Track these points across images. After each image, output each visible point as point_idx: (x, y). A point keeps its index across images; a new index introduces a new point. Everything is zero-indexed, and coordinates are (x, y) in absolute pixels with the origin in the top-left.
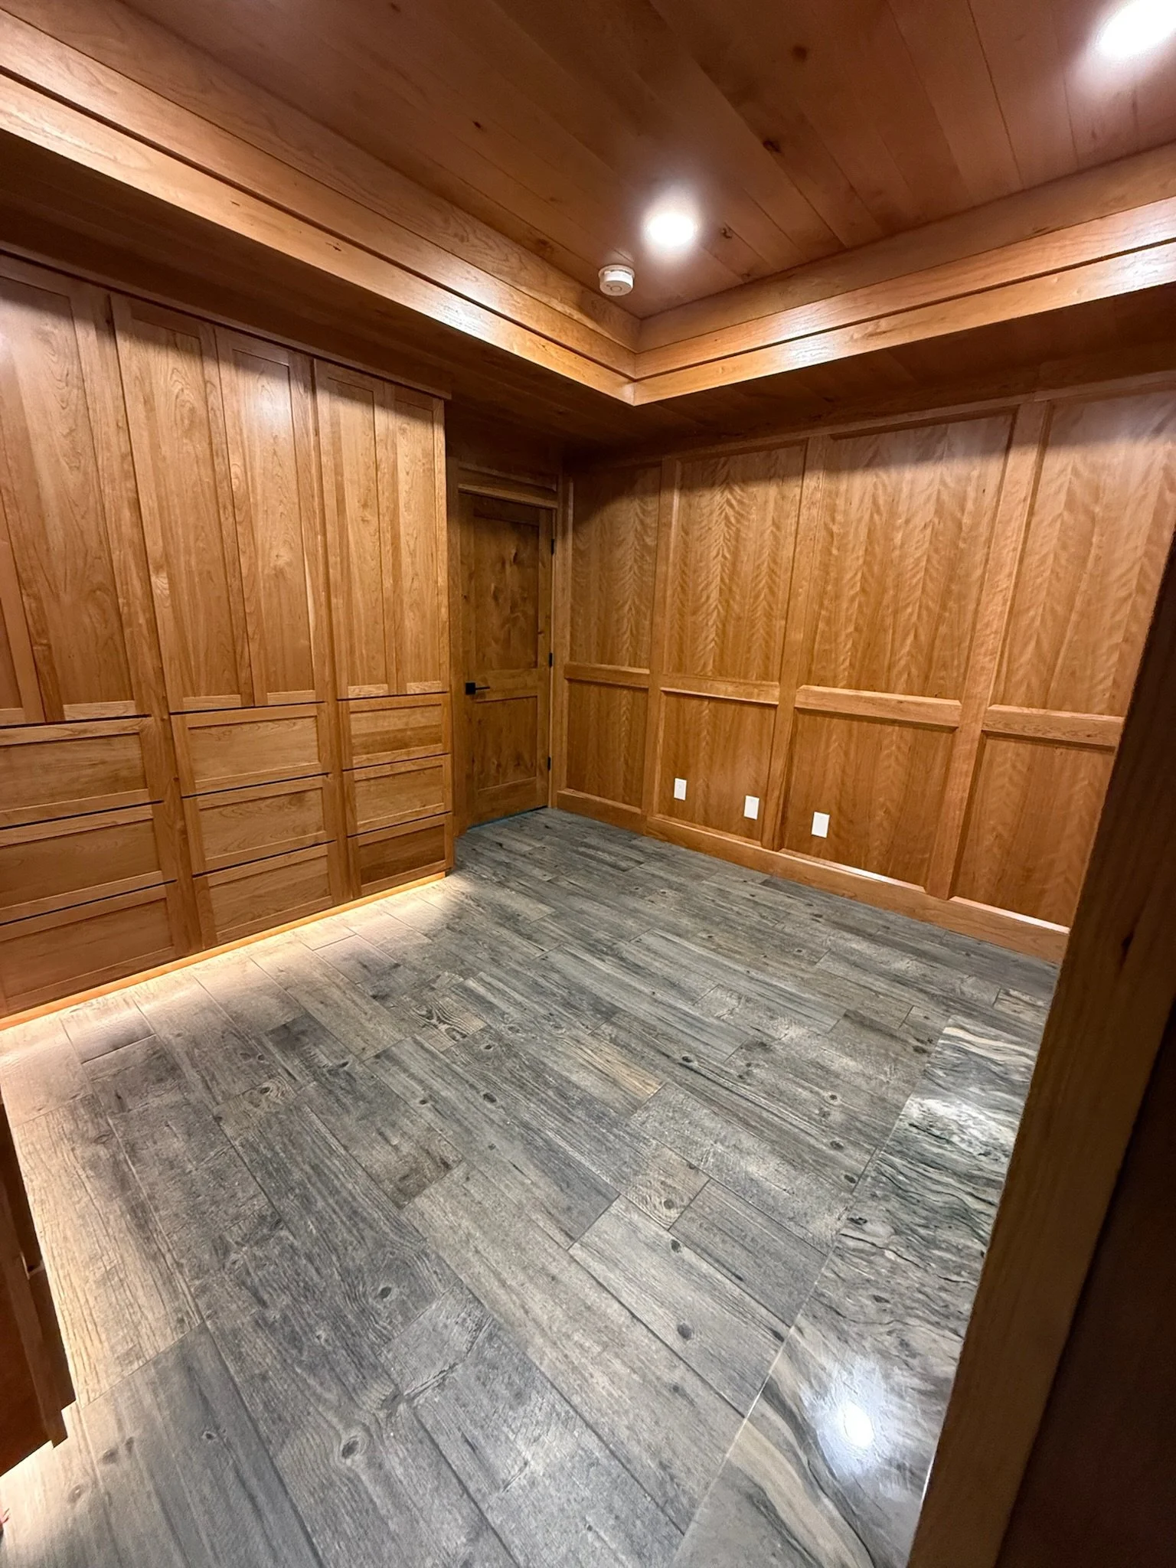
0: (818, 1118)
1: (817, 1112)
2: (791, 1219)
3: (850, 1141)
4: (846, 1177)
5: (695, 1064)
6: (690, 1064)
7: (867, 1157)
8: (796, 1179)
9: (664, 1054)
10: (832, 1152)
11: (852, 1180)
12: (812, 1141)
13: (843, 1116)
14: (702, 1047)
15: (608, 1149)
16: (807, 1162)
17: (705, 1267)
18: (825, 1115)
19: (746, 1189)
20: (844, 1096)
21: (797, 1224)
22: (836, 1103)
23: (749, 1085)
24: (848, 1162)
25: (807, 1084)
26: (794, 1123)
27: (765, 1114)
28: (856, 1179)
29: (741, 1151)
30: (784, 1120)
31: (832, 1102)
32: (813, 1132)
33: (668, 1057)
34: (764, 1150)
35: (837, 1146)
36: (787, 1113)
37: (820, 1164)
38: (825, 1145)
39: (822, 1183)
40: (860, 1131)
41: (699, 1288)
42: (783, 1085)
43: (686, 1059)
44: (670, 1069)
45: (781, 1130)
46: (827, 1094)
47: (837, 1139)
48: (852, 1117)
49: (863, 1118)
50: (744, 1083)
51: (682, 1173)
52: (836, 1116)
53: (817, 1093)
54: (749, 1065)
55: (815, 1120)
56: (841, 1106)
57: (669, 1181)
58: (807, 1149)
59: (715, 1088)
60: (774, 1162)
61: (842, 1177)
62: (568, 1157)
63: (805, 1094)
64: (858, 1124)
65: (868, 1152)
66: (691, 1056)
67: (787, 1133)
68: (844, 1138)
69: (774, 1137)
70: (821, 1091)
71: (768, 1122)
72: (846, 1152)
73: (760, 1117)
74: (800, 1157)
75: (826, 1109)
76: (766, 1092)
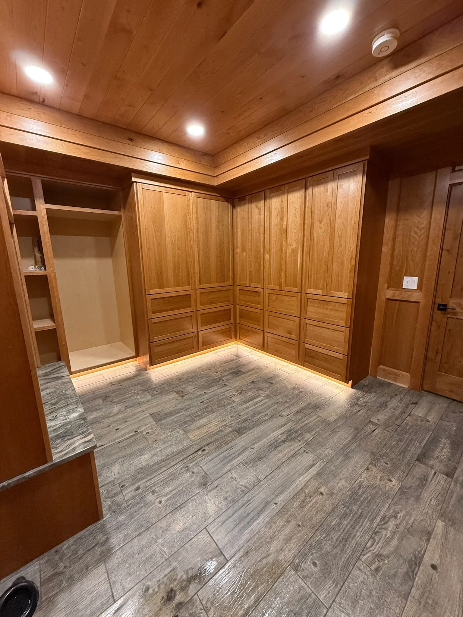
0: (153, 488)
1: (156, 490)
2: (124, 460)
3: (136, 496)
4: (125, 485)
5: (200, 452)
6: (201, 451)
7: (126, 499)
8: (135, 468)
9: (209, 444)
10: (136, 486)
11: (122, 487)
12: (144, 481)
13: (149, 501)
14: (210, 458)
15: (172, 423)
16: (138, 474)
17: (127, 436)
18: (153, 492)
19: (141, 452)
20: (159, 508)
21: (122, 461)
22: (157, 501)
23: (182, 468)
24: (129, 489)
25: (173, 493)
26: (156, 478)
27: (165, 469)
28: (122, 488)
29: (154, 455)
30: (158, 475)
31: (158, 500)
32: (148, 483)
33: (207, 445)
34: (151, 462)
35: (137, 489)
36: (162, 477)
37: (135, 478)
38: (141, 484)
39: (128, 475)
40: (138, 503)
41: (123, 434)
42: (177, 482)
43: (204, 450)
44: (200, 444)
45: (155, 471)
46: (163, 500)
47: (140, 491)
48: (146, 505)
49: (143, 510)
50: (184, 467)
51: (155, 438)
52: (150, 497)
53: (166, 496)
54: (193, 473)
55: (153, 487)
56: (154, 503)
57: (154, 434)
58: (143, 476)
59: (185, 456)
60: (144, 464)
61: (125, 484)
62: (174, 415)
63: (167, 490)
64: (142, 505)
65: (128, 500)
66: (205, 453)
67: (153, 473)
68: (139, 494)
69: (153, 468)
70: (166, 498)
71: (161, 468)
72: (133, 491)
73: (164, 466)
74: (141, 473)
75: (156, 495)
76: (175, 473)
